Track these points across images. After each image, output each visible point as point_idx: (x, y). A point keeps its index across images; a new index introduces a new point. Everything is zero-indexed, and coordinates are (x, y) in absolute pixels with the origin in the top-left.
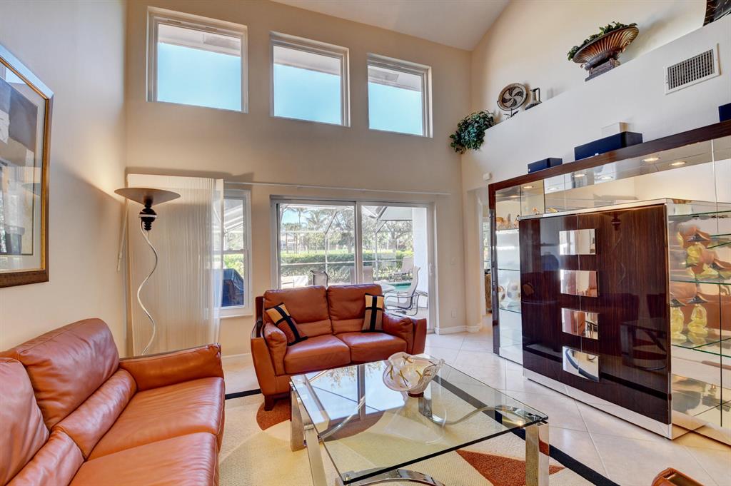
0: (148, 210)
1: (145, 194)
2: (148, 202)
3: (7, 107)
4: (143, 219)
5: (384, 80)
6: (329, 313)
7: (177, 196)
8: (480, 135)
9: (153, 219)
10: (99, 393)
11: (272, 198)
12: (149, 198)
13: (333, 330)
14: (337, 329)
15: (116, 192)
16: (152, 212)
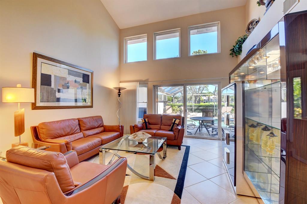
0: (119, 92)
1: (119, 88)
2: (119, 90)
3: (82, 77)
4: (118, 94)
5: (206, 31)
6: (161, 123)
7: (126, 88)
8: (240, 48)
9: (120, 94)
10: (94, 129)
11: (154, 86)
12: (120, 89)
13: (160, 128)
14: (161, 128)
15: (113, 88)
16: (120, 93)
